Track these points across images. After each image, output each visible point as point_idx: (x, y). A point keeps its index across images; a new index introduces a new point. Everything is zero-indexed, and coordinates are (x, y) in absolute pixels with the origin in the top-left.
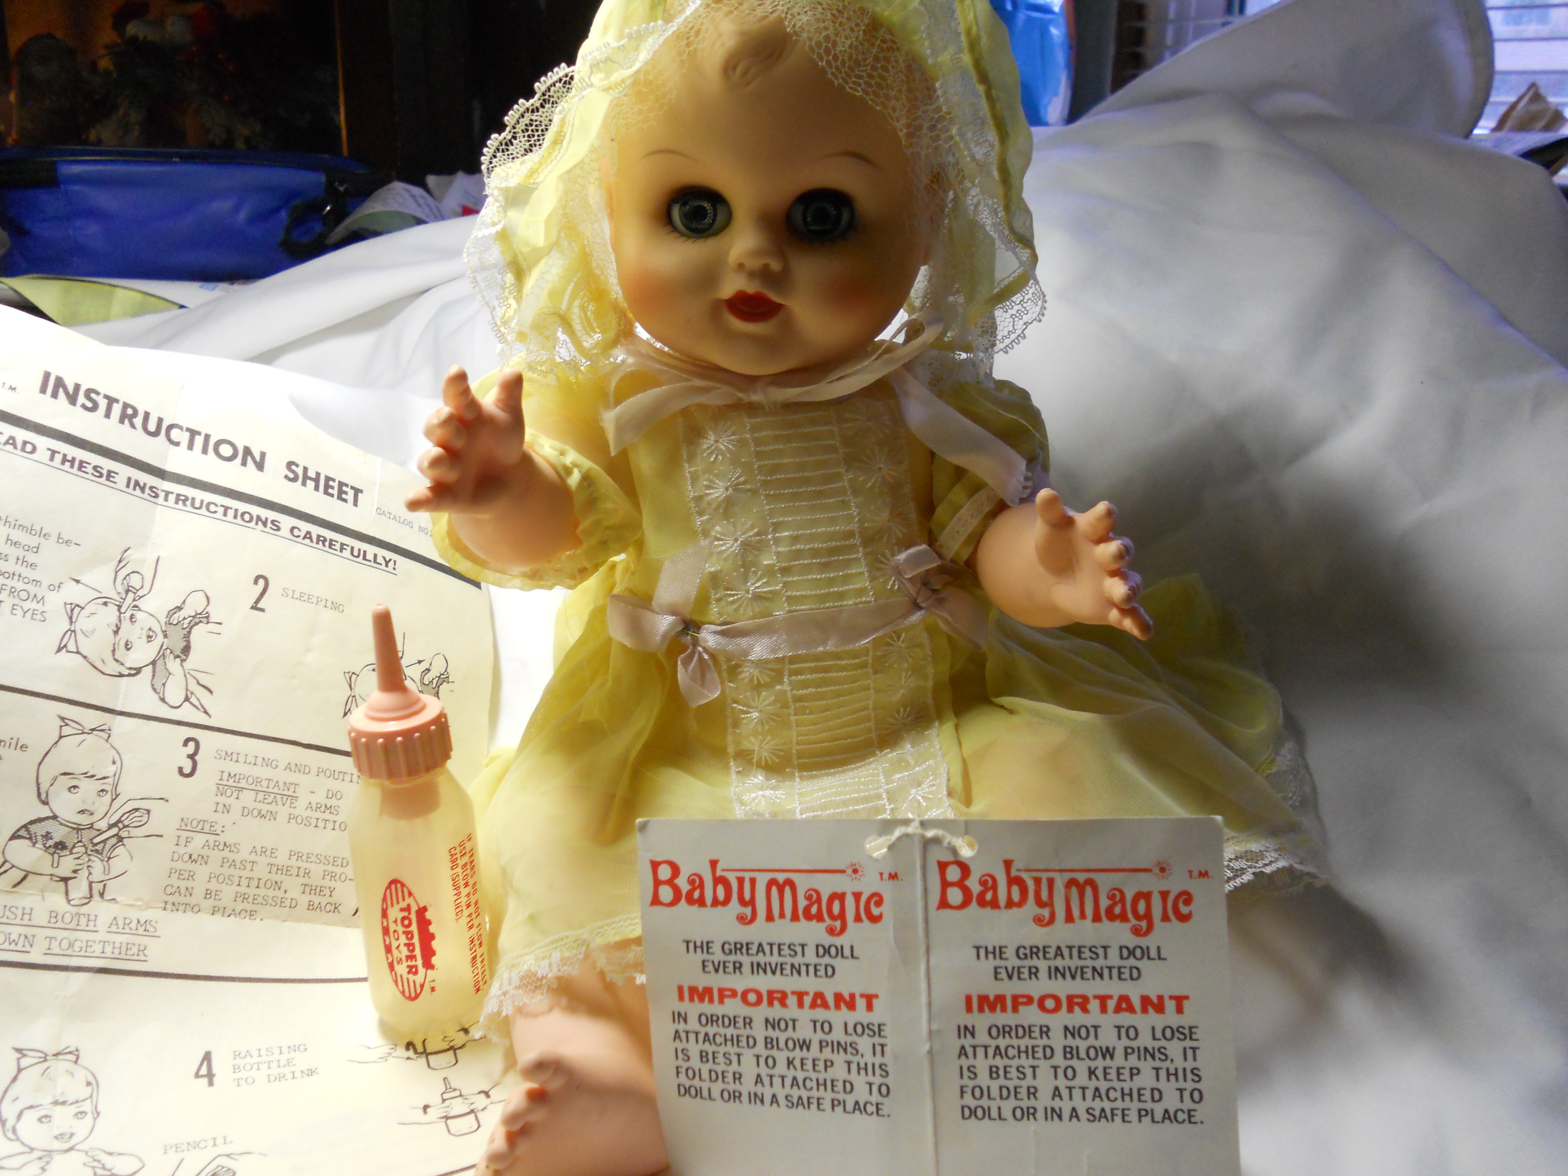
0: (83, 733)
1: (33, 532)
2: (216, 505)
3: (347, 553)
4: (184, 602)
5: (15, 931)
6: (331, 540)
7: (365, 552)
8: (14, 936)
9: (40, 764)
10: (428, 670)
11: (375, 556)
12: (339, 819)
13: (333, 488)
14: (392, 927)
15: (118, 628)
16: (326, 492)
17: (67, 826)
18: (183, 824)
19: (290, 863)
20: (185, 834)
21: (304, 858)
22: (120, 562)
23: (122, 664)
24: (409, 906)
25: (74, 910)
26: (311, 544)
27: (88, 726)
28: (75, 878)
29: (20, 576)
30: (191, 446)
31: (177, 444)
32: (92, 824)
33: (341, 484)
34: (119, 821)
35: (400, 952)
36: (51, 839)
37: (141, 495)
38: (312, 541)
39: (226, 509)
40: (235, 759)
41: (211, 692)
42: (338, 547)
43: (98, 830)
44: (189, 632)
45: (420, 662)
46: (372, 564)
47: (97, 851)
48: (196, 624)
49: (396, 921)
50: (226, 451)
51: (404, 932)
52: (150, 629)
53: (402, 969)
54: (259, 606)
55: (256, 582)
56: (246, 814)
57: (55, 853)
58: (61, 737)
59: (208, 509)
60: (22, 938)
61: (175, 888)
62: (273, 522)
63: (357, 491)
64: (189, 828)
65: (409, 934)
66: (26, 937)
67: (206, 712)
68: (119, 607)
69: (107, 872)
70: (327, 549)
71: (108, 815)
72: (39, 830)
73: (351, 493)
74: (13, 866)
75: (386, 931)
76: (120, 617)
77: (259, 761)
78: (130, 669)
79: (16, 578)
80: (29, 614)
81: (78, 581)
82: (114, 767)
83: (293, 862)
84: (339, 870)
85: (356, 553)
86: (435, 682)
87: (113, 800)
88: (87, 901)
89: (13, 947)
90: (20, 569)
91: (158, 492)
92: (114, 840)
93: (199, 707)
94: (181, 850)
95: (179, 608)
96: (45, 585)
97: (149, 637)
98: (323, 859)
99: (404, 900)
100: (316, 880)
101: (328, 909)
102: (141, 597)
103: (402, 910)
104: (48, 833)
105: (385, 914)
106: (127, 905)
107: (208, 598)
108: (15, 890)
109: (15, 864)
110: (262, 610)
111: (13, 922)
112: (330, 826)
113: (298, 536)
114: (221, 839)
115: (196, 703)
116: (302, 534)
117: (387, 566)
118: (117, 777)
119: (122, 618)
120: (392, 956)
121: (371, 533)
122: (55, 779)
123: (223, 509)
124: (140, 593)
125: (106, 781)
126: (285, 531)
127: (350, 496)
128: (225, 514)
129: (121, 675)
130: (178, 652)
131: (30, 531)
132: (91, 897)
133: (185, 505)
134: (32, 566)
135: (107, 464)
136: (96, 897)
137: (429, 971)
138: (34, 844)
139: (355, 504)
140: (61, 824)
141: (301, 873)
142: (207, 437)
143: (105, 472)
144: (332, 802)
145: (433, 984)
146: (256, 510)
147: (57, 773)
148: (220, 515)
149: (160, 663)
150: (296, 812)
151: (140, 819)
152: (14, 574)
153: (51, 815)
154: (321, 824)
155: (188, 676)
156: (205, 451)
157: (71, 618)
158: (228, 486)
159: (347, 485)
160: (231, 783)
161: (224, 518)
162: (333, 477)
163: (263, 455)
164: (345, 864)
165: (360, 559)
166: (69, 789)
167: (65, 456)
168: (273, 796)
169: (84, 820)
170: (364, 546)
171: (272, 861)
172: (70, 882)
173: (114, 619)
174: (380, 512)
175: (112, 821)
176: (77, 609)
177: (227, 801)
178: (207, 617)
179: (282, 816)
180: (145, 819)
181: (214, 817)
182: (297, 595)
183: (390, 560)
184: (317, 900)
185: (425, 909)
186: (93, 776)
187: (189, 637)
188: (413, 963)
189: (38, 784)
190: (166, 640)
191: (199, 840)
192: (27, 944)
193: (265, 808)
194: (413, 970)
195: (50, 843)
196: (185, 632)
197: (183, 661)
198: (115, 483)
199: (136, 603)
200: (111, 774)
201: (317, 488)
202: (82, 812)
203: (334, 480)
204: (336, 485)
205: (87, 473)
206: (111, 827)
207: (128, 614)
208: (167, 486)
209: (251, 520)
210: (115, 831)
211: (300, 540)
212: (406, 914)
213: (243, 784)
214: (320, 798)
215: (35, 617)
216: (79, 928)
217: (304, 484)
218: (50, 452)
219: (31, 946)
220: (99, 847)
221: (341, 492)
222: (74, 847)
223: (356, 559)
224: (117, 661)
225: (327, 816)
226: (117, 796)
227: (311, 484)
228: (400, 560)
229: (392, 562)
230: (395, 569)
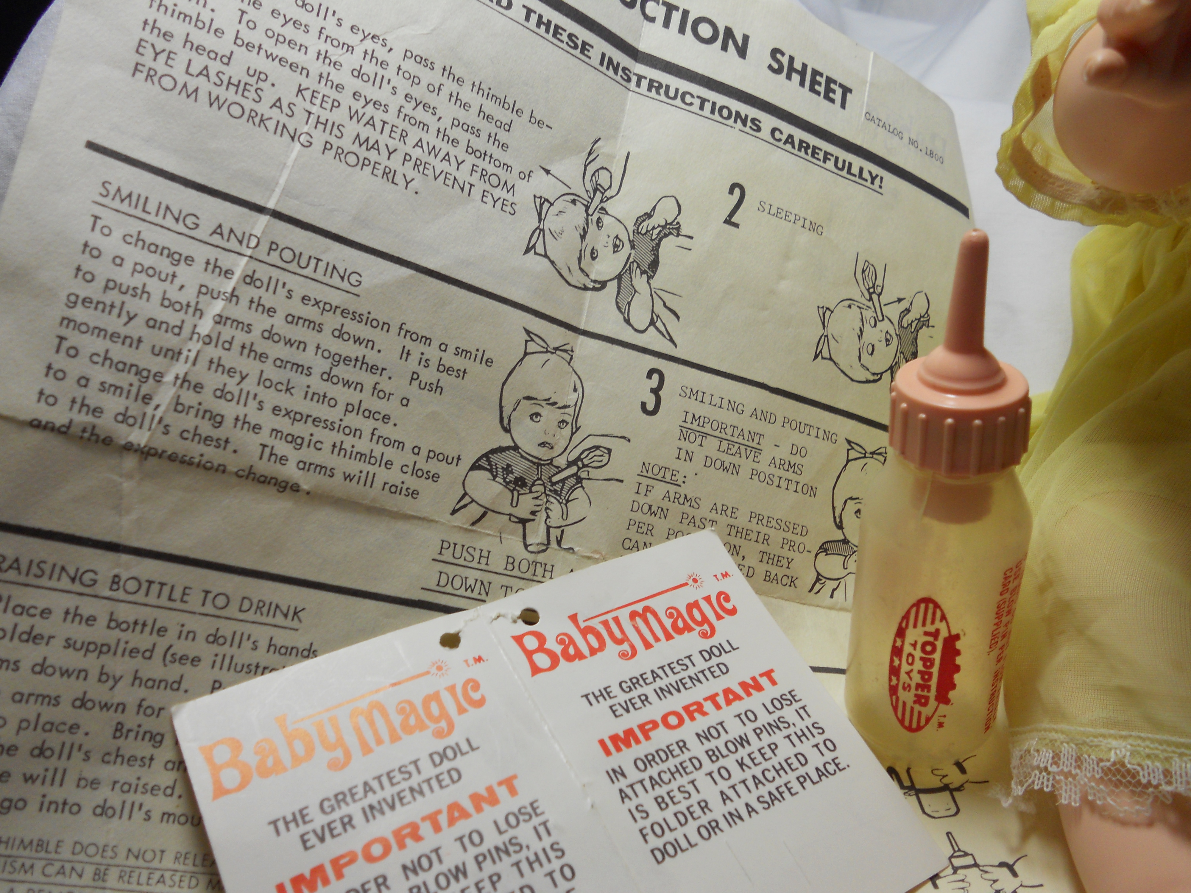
0: (547, 352)
1: (506, 106)
2: (693, 96)
3: (830, 164)
4: (654, 209)
5: (472, 575)
6: (814, 148)
7: (850, 164)
8: (471, 582)
9: (504, 384)
10: (908, 311)
11: (861, 170)
12: (802, 480)
13: (820, 84)
14: (908, 649)
15: (585, 232)
16: (812, 89)
17: (528, 460)
18: (644, 470)
19: (749, 526)
20: (645, 481)
21: (765, 522)
22: (590, 154)
23: (587, 275)
24: (938, 631)
25: (531, 557)
26: (792, 151)
27: (553, 344)
28: (534, 520)
29: (491, 157)
30: (667, 24)
31: (652, 20)
32: (552, 460)
33: (830, 80)
34: (579, 459)
35: (911, 678)
36: (512, 473)
37: (614, 76)
38: (794, 147)
39: (703, 101)
40: (700, 398)
41: (678, 318)
42: (821, 156)
43: (557, 467)
44: (658, 245)
45: (900, 300)
46: (857, 179)
47: (555, 492)
48: (666, 236)
49: (914, 645)
50: (705, 31)
51: (921, 659)
52: (617, 237)
53: (907, 697)
54: (733, 220)
55: (731, 192)
56: (708, 464)
57: (514, 489)
58: (526, 354)
59: (683, 100)
60: (479, 583)
61: (634, 541)
62: (753, 120)
63: (846, 90)
64: (650, 474)
65: (927, 662)
66: (482, 583)
67: (671, 340)
68: (587, 208)
69: (565, 517)
70: (809, 157)
71: (568, 451)
72: (501, 461)
73: (839, 91)
74: (473, 501)
75: (897, 651)
76: (587, 220)
77: (725, 403)
78: (595, 281)
79: (487, 159)
80: (499, 204)
81: (548, 172)
82: (576, 394)
83: (753, 526)
84: (798, 539)
85: (840, 165)
86: (914, 325)
87: (573, 434)
88: (544, 548)
89: (469, 593)
90: (492, 149)
91: (631, 75)
92: (573, 481)
93: (665, 333)
94: (642, 500)
95: (649, 216)
96: (515, 172)
97: (615, 246)
98: (783, 525)
99: (933, 622)
100: (774, 549)
101: (784, 582)
102: (608, 199)
103: (926, 634)
104: (509, 466)
105: (901, 633)
106: (584, 557)
107: (679, 206)
108: (474, 528)
109: (476, 499)
110: (736, 225)
111: (470, 565)
112: (792, 487)
113: (780, 140)
114: (682, 491)
115: (662, 329)
116: (784, 138)
117: (872, 183)
118: (578, 406)
119: (590, 221)
120: (898, 680)
121: (858, 142)
122: (518, 403)
123: (699, 101)
124: (608, 194)
125: (567, 410)
126: (765, 133)
127: (838, 96)
128: (702, 108)
129: (585, 288)
130: (645, 267)
131: (503, 103)
132: (549, 543)
133: (658, 93)
134: (504, 146)
135: (583, 34)
136: (554, 544)
137: (941, 705)
138: (495, 477)
139: (843, 106)
140: (522, 456)
141: (761, 539)
142: (686, 13)
143: (579, 43)
144: (794, 459)
145: (942, 720)
146: (736, 105)
147: (521, 397)
148: (696, 108)
149: (625, 279)
150: (760, 467)
151: (600, 459)
152: (485, 154)
153: (513, 444)
154: (784, 484)
155: (654, 295)
156: (682, 30)
157: (540, 214)
158: (706, 74)
159: (835, 82)
160: (694, 426)
161: (700, 112)
162: (821, 71)
163: (746, 38)
164: (804, 533)
165: (844, 173)
166: (531, 416)
167: (540, 17)
168: (737, 446)
169: (543, 454)
170: (850, 157)
171: (732, 521)
172: (528, 525)
173: (581, 221)
174: (870, 118)
175: (572, 457)
176: (546, 205)
177: (691, 447)
178: (678, 229)
179: (745, 471)
180: (605, 459)
181: (676, 465)
182: (774, 211)
183: (877, 176)
184: (774, 570)
185: (957, 637)
186: (554, 404)
187: (658, 250)
188: (925, 693)
189: (501, 407)
190: (633, 252)
191: (660, 489)
192: (483, 592)
193: (728, 459)
194: (921, 700)
195: (511, 477)
196: (654, 244)
197: (649, 278)
198: (590, 58)
199: (603, 205)
200: (572, 403)
201: (802, 83)
202: (543, 444)
203: (821, 75)
204: (823, 80)
205: (562, 41)
206: (570, 464)
207: (595, 218)
208: (639, 69)
209: (729, 117)
210: (574, 469)
211: (781, 144)
212: (930, 639)
213: (707, 429)
214: (783, 453)
215: (505, 208)
216: (535, 578)
217: (789, 77)
218: (525, 11)
219: (487, 594)
220: (558, 487)
221: (829, 89)
222: (533, 485)
223: (840, 173)
224: (582, 270)
225: (790, 475)
226: (578, 429)
227: (796, 77)
228: (888, 176)
229: (878, 179)
230: (880, 187)
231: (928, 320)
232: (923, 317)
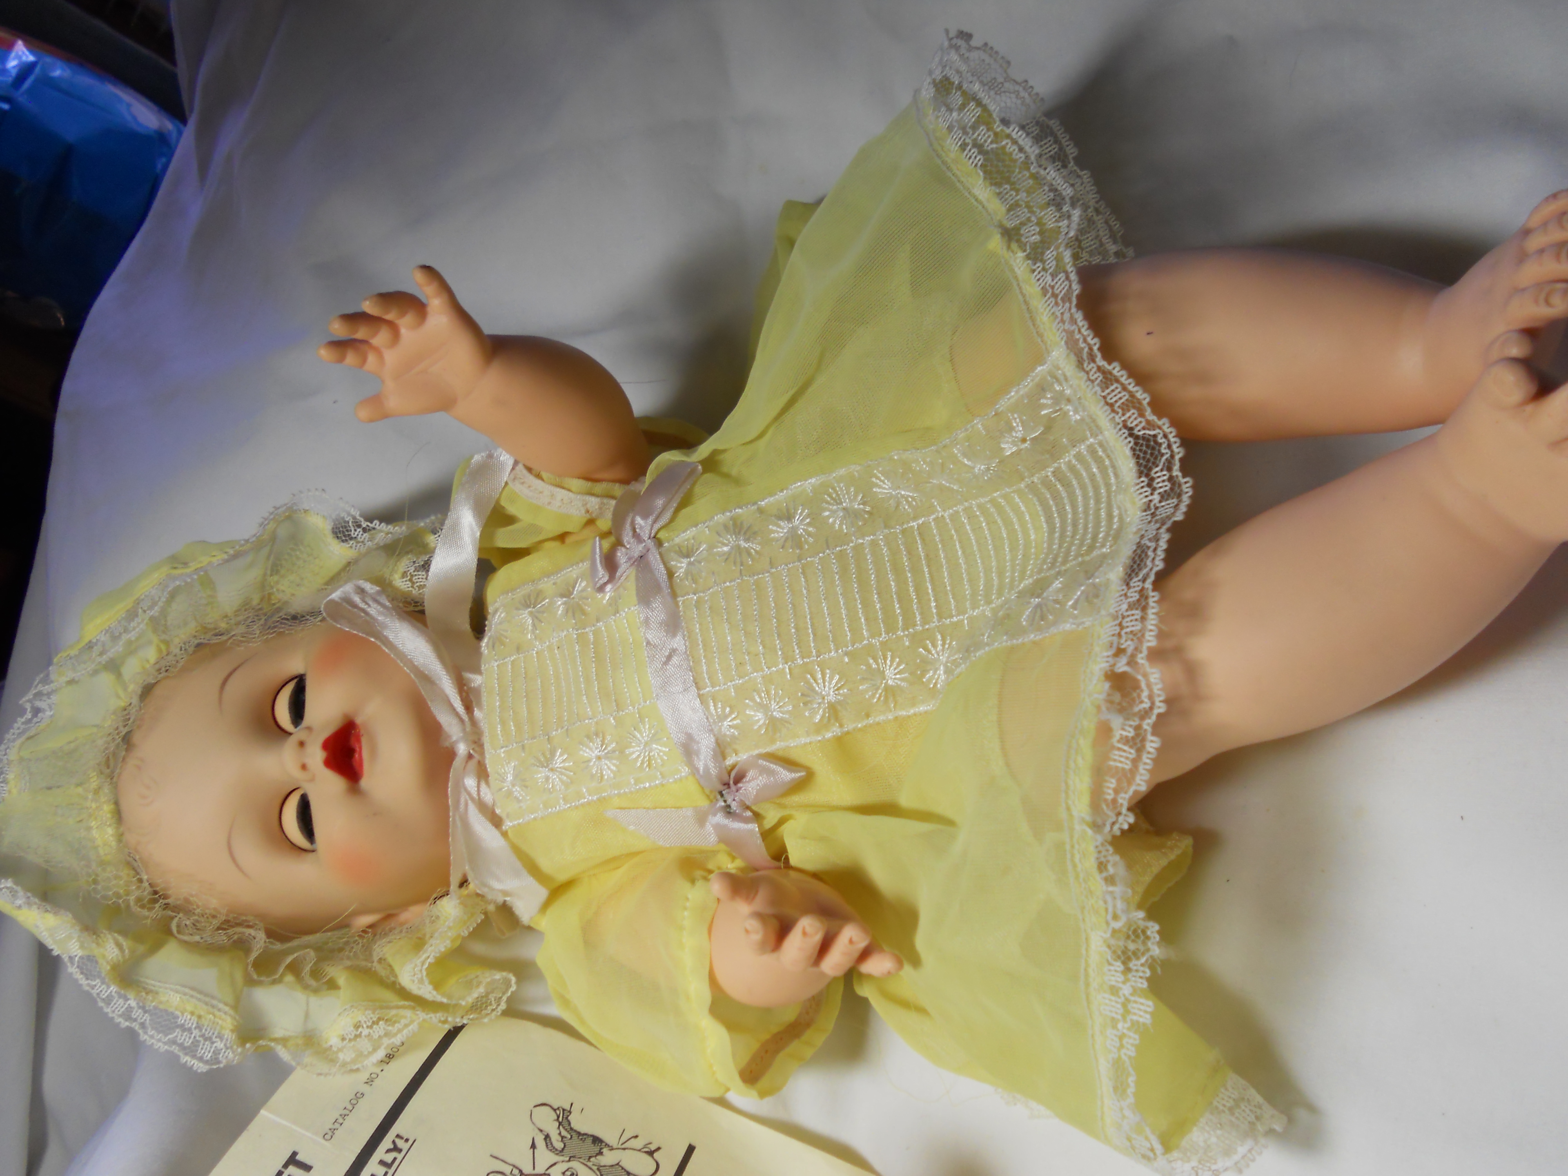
10: (547, 1137)
45: (533, 1146)
63: (293, 1159)
86: (564, 1133)
117: (400, 1151)
139: (308, 1168)
174: (329, 1135)
183: (394, 1142)
228: (398, 1127)
229: (398, 1141)
230: (407, 1140)
231: (564, 1110)
232: (558, 1117)
